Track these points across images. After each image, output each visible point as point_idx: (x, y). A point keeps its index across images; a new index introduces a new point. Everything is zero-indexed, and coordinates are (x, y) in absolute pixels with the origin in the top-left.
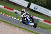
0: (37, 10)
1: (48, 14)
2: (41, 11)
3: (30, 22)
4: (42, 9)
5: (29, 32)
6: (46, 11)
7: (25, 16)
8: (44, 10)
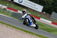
0: (22, 4)
1: (34, 8)
2: (26, 5)
3: (32, 23)
4: (27, 2)
5: (13, 28)
6: (32, 4)
7: (27, 17)
8: (30, 3)
